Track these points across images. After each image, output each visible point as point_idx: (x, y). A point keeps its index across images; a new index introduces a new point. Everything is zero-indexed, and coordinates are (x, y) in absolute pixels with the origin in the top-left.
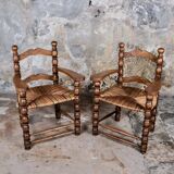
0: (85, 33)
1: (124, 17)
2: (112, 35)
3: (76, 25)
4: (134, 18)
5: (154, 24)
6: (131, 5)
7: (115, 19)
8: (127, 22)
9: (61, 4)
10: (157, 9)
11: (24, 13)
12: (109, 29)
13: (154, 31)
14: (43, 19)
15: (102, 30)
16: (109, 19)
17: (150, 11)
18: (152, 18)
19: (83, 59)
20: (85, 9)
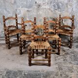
0: (34, 14)
1: (49, 8)
3: (31, 11)
5: (59, 10)
6: (51, 3)
7: (45, 8)
9: (25, 3)
12: (43, 12)
18: (59, 8)
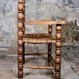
0: (33, 11)
1: (55, 2)
2: (48, 12)
4: (60, 2)
7: (50, 3)
8: (56, 4)
12: (46, 8)
13: (71, 9)
14: (9, 3)
15: (42, 9)
16: (46, 3)
18: (70, 2)
19: (32, 26)
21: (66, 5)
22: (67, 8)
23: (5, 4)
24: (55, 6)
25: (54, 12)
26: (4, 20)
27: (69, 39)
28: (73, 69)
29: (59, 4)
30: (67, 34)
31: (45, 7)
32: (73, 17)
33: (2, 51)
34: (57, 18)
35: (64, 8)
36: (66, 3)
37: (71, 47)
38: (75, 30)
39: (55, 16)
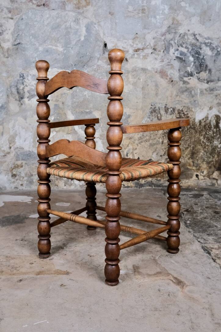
2: (140, 95)
4: (172, 67)
8: (163, 73)
10: (207, 52)
11: (4, 63)
13: (205, 86)
16: (134, 70)
17: (197, 54)
20: (97, 55)
21: (191, 75)
22: (193, 81)
23: (22, 76)
24: (158, 77)
25: (157, 94)
26: (20, 119)
27: (199, 169)
28: (208, 251)
29: (170, 72)
30: (193, 154)
31: (131, 79)
32: (211, 108)
33: (16, 204)
34: (166, 110)
35: (185, 82)
36: (189, 69)
37: (204, 189)
38: (216, 143)
39: (160, 104)
